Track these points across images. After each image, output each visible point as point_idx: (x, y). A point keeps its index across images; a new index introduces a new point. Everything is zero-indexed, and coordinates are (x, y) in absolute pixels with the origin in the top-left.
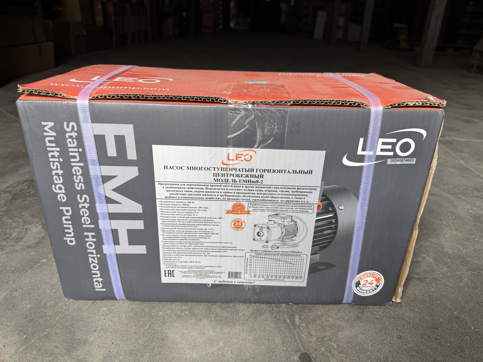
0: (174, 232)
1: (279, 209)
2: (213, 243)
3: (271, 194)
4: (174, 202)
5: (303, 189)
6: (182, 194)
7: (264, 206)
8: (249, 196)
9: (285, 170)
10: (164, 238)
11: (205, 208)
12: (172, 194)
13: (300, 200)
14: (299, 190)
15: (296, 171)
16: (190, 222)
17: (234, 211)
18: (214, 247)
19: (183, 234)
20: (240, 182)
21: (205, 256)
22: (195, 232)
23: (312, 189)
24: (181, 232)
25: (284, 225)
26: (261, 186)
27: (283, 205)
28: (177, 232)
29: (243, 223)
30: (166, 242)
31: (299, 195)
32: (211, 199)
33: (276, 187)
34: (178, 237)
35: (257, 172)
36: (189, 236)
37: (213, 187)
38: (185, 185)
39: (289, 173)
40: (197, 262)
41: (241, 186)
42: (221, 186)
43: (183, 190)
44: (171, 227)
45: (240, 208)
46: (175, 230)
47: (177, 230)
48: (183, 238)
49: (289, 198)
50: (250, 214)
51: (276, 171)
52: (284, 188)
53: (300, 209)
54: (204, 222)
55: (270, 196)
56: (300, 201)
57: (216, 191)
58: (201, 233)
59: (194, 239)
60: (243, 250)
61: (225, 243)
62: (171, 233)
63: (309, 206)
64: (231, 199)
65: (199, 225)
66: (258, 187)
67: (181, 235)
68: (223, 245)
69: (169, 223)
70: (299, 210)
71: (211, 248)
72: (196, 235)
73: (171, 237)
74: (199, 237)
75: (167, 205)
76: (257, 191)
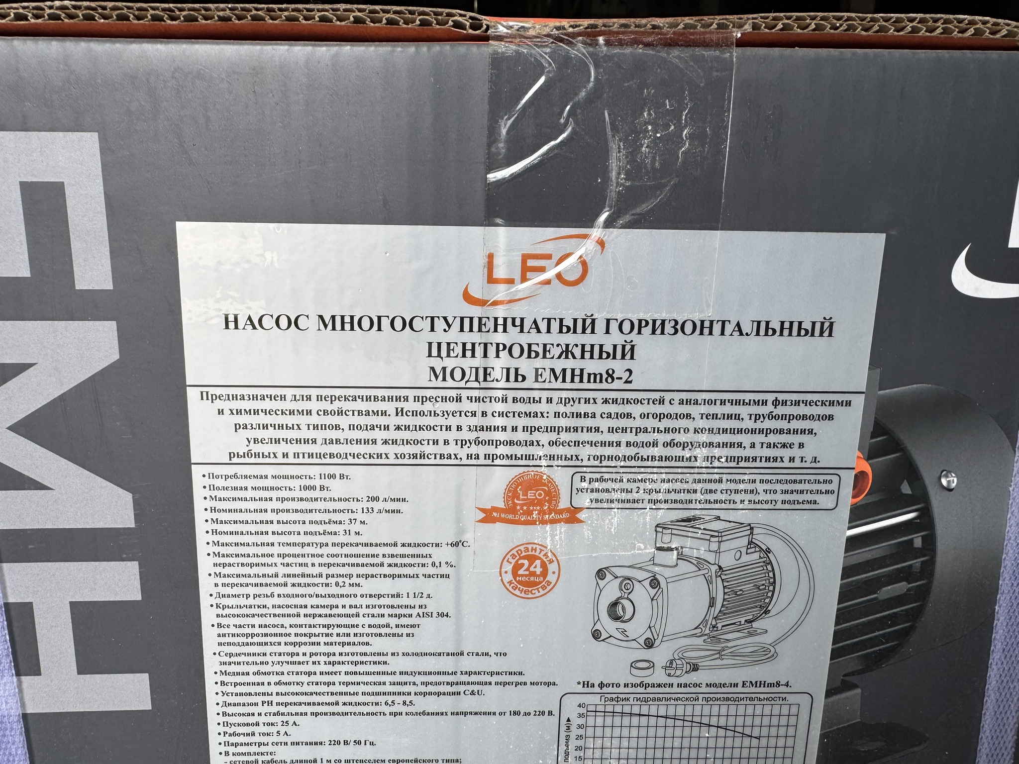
0: (264, 611)
1: (699, 494)
2: (426, 654)
3: (667, 430)
4: (266, 477)
5: (797, 403)
6: (298, 441)
7: (637, 485)
8: (577, 443)
9: (724, 322)
10: (222, 640)
11: (393, 500)
12: (256, 441)
13: (786, 453)
14: (781, 410)
15: (768, 323)
16: (329, 565)
17: (512, 510)
18: (430, 673)
19: (302, 620)
20: (537, 381)
21: (395, 714)
22: (354, 611)
23: (832, 403)
24: (294, 611)
25: (720, 568)
26: (627, 395)
27: (717, 477)
28: (277, 611)
29: (551, 562)
30: (231, 655)
31: (781, 431)
32: (419, 461)
33: (685, 396)
34: (281, 635)
35: (607, 332)
36: (328, 626)
37: (428, 406)
38: (309, 398)
39: (741, 334)
40: (359, 743)
41: (545, 395)
42: (459, 399)
43: (303, 420)
44: (251, 590)
45: (539, 495)
46: (269, 602)
47: (276, 601)
48: (301, 635)
49: (740, 445)
50: (581, 521)
51: (689, 328)
52: (718, 402)
53: (786, 492)
54: (390, 565)
55: (662, 438)
56: (786, 459)
57: (440, 421)
58: (376, 611)
59: (346, 640)
60: (548, 684)
61: (477, 654)
62: (253, 616)
63: (821, 478)
64: (502, 457)
65: (367, 576)
66: (615, 401)
67: (296, 626)
68: (467, 664)
69: (246, 570)
70: (780, 497)
71: (419, 679)
72: (354, 621)
73: (253, 635)
74: (367, 630)
75: (236, 489)
76: (609, 416)
